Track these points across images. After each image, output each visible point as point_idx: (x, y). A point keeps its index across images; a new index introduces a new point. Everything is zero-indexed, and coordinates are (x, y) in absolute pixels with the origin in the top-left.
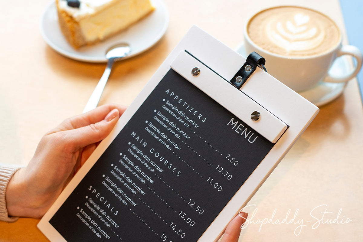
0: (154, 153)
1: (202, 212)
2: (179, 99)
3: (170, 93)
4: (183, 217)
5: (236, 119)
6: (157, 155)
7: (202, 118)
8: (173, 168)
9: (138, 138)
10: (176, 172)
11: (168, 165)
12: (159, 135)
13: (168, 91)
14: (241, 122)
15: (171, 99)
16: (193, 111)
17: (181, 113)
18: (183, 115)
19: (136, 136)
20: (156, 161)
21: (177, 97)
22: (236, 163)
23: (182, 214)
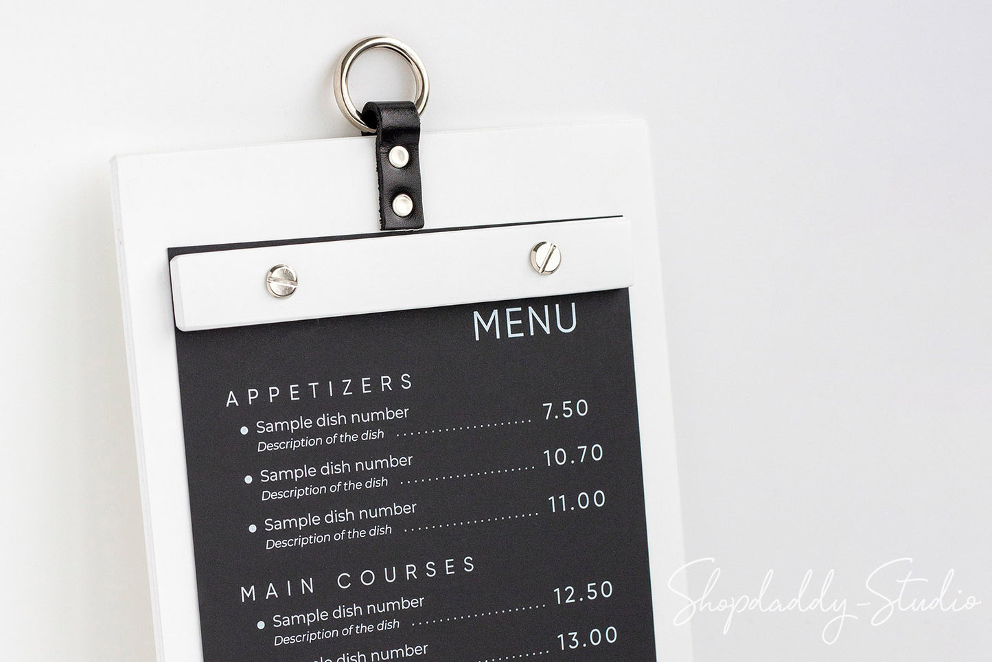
0: (355, 580)
1: (607, 590)
2: (285, 392)
3: (242, 397)
4: (574, 644)
5: (485, 308)
6: (367, 579)
7: (396, 383)
8: (440, 567)
9: (272, 591)
10: (459, 566)
11: (421, 571)
12: (322, 529)
13: (232, 399)
14: (502, 305)
15: (264, 410)
16: (356, 387)
17: (324, 421)
18: (337, 419)
19: (261, 591)
20: (382, 592)
21: (274, 393)
22: (582, 409)
23: (568, 640)
